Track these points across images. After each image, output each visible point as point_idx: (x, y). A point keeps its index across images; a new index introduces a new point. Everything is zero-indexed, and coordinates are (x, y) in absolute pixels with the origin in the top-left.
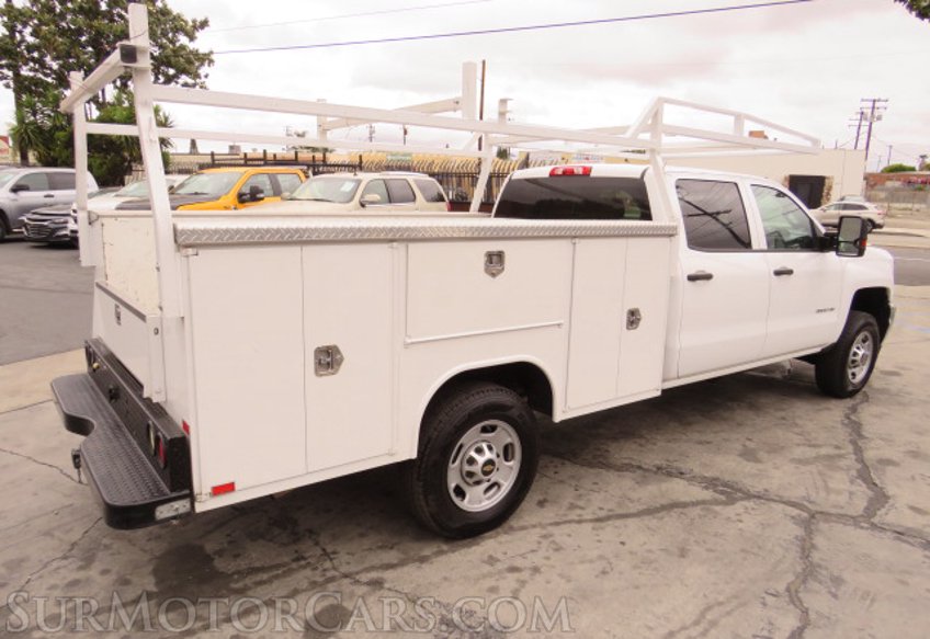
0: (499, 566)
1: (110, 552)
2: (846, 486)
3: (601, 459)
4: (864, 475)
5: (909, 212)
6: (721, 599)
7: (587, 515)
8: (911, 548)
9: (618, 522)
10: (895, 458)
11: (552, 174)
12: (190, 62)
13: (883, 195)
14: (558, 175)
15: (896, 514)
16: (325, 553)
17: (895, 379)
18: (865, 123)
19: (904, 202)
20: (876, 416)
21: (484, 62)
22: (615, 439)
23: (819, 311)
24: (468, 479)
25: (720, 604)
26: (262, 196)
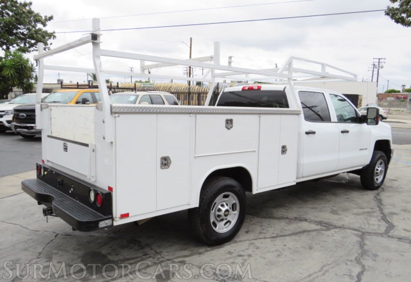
0: (234, 255)
1: (58, 255)
2: (377, 222)
3: (270, 215)
4: (384, 218)
5: (398, 112)
6: (329, 263)
7: (268, 235)
8: (404, 243)
9: (281, 238)
10: (396, 212)
11: (243, 89)
12: (44, 37)
13: (386, 104)
14: (246, 90)
15: (398, 232)
16: (156, 252)
17: (396, 182)
18: (376, 70)
19: (396, 107)
20: (388, 197)
21: (191, 39)
22: (275, 207)
23: (361, 150)
24: (218, 219)
25: (329, 264)
26: (88, 103)
